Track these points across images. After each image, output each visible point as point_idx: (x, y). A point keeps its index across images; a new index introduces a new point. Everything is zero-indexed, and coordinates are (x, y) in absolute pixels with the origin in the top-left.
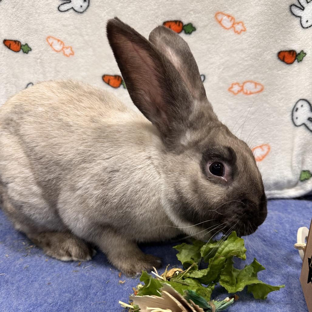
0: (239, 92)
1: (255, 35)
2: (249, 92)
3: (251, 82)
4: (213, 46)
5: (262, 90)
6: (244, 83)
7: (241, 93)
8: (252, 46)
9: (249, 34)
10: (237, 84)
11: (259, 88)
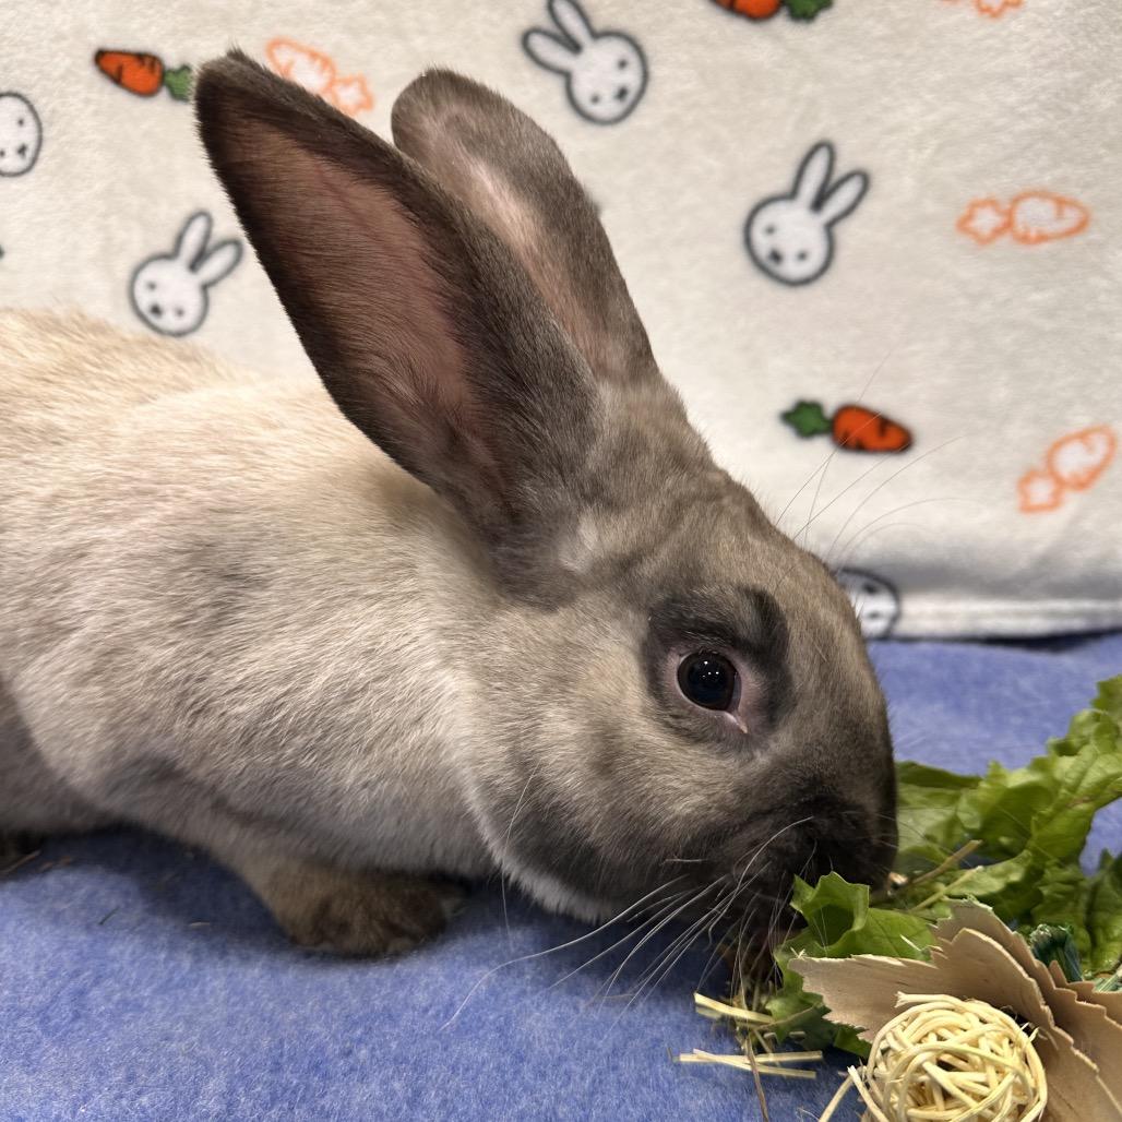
0: (998, 232)
1: (1056, 18)
2: (1033, 234)
3: (1042, 194)
4: (898, 64)
5: (1081, 227)
6: (1017, 200)
7: (1005, 241)
8: (1044, 61)
9: (1034, 15)
10: (991, 203)
11: (1071, 217)
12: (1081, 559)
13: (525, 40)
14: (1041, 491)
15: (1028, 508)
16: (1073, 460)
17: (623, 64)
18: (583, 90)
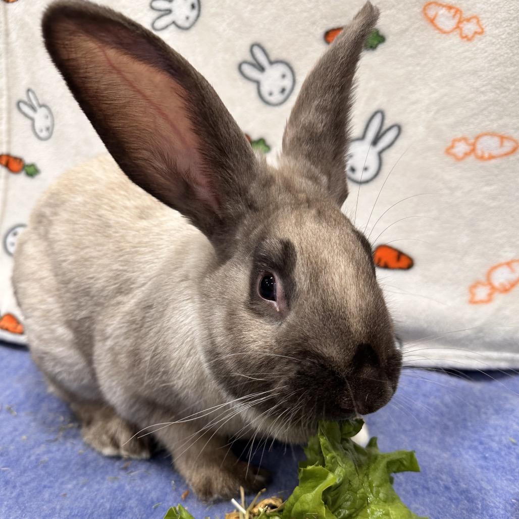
0: (467, 154)
1: (503, 39)
2: (486, 155)
3: (492, 134)
4: (418, 68)
5: (514, 151)
6: (477, 138)
7: (472, 158)
8: (495, 63)
9: (491, 38)
10: (464, 139)
11: (508, 146)
12: (503, 330)
13: (240, 67)
14: (482, 293)
15: (473, 302)
16: (501, 277)
17: (284, 76)
18: (265, 90)
